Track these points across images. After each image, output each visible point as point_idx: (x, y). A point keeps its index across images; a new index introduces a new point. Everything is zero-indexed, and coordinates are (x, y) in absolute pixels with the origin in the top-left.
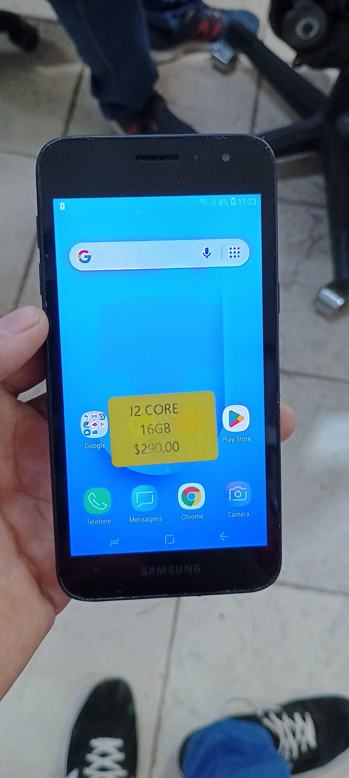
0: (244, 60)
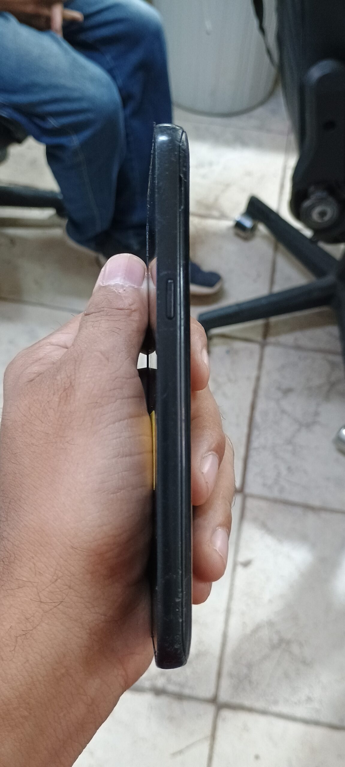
0: (262, 228)
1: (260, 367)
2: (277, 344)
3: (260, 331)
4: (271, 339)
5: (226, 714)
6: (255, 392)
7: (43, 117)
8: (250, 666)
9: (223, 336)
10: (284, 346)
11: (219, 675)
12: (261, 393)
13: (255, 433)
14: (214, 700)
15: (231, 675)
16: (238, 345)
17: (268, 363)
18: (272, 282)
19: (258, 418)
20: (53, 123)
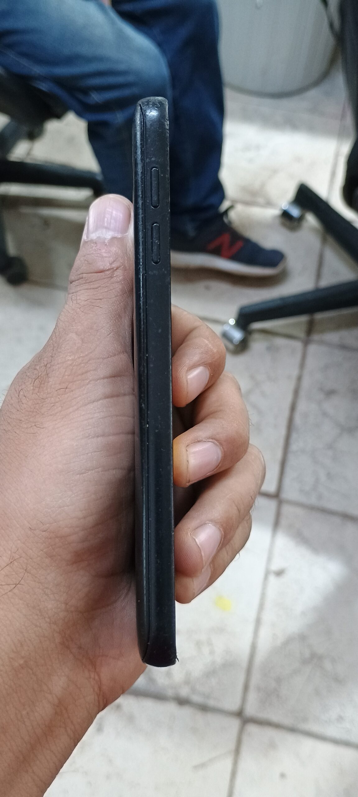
0: (311, 220)
1: (302, 365)
2: (322, 343)
3: (304, 328)
4: (316, 337)
5: (252, 729)
6: (296, 393)
7: (86, 91)
8: (279, 680)
9: (264, 332)
10: (329, 345)
11: (246, 688)
12: (303, 393)
13: (294, 436)
14: (239, 714)
15: (259, 689)
16: (280, 342)
17: (311, 362)
18: (319, 275)
19: (298, 420)
20: (96, 98)
